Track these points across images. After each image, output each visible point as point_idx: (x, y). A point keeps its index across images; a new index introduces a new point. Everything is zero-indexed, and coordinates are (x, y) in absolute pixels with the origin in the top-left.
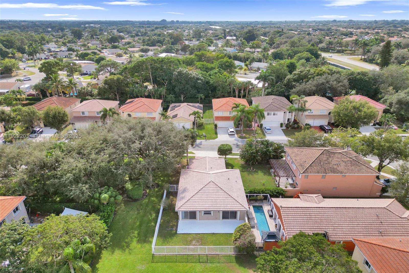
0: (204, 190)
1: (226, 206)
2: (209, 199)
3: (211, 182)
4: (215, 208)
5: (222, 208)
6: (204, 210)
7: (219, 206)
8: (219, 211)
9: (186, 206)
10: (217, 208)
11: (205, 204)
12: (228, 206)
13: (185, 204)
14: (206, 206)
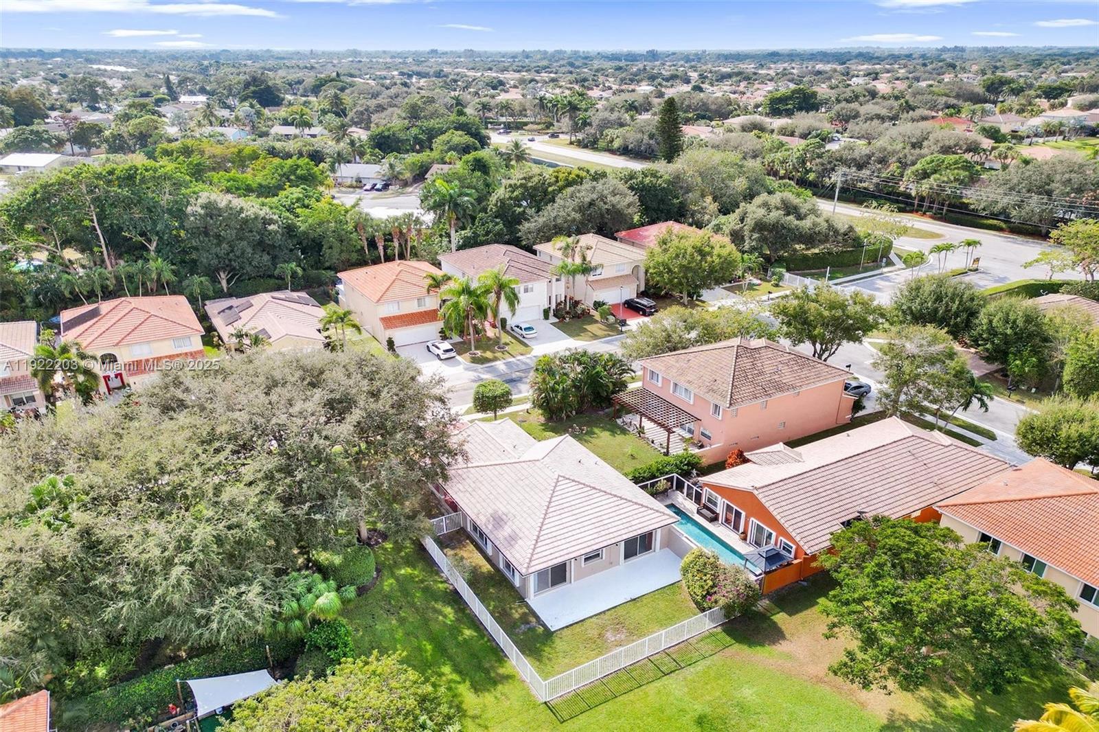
0: (557, 503)
1: (628, 525)
2: (580, 520)
3: (560, 479)
4: (608, 537)
5: (623, 532)
6: (583, 552)
7: (615, 529)
8: (616, 544)
9: (540, 555)
10: (612, 536)
11: (580, 536)
12: (633, 523)
13: (536, 551)
14: (585, 539)
